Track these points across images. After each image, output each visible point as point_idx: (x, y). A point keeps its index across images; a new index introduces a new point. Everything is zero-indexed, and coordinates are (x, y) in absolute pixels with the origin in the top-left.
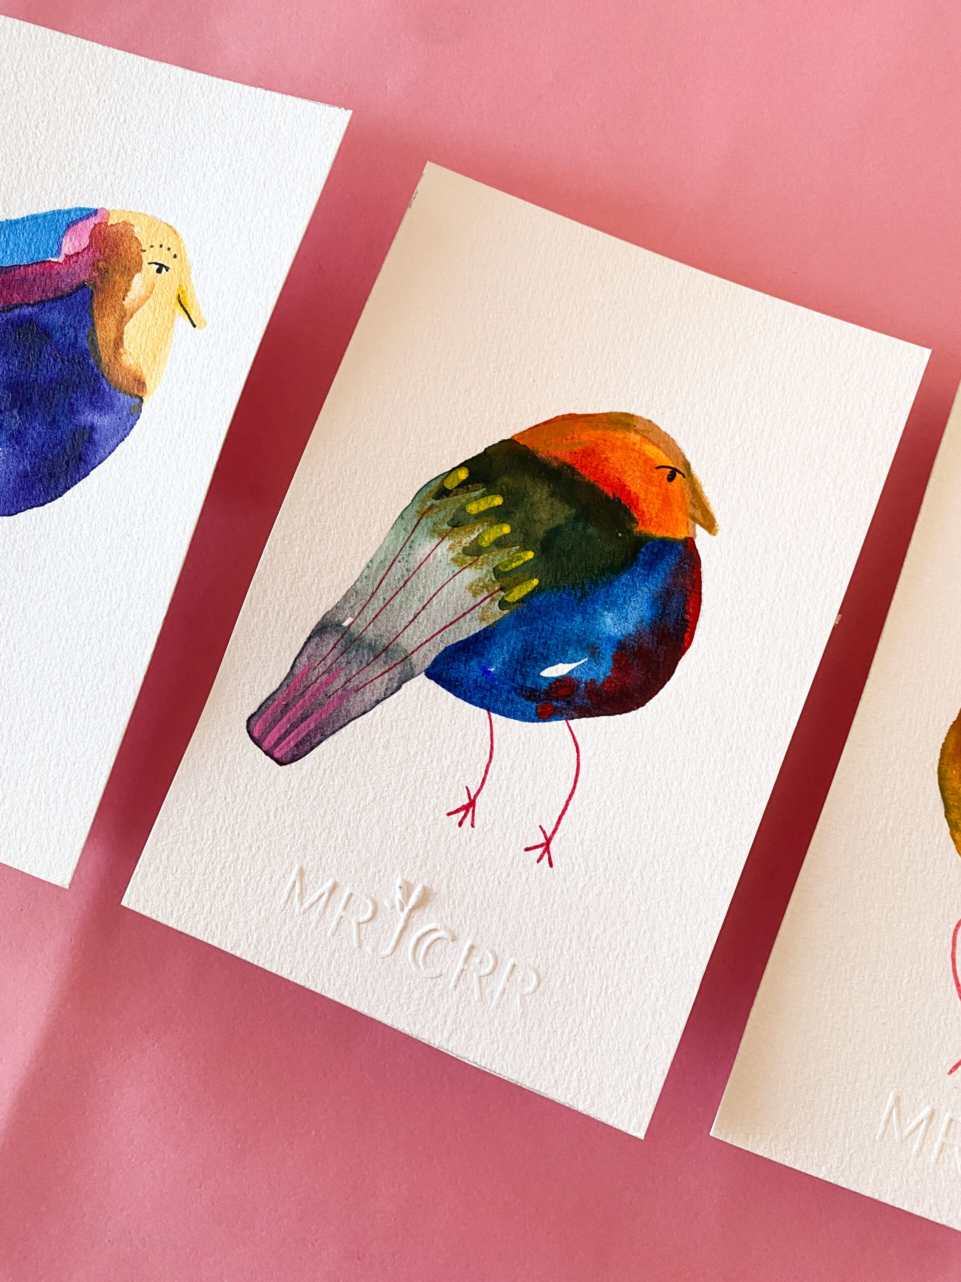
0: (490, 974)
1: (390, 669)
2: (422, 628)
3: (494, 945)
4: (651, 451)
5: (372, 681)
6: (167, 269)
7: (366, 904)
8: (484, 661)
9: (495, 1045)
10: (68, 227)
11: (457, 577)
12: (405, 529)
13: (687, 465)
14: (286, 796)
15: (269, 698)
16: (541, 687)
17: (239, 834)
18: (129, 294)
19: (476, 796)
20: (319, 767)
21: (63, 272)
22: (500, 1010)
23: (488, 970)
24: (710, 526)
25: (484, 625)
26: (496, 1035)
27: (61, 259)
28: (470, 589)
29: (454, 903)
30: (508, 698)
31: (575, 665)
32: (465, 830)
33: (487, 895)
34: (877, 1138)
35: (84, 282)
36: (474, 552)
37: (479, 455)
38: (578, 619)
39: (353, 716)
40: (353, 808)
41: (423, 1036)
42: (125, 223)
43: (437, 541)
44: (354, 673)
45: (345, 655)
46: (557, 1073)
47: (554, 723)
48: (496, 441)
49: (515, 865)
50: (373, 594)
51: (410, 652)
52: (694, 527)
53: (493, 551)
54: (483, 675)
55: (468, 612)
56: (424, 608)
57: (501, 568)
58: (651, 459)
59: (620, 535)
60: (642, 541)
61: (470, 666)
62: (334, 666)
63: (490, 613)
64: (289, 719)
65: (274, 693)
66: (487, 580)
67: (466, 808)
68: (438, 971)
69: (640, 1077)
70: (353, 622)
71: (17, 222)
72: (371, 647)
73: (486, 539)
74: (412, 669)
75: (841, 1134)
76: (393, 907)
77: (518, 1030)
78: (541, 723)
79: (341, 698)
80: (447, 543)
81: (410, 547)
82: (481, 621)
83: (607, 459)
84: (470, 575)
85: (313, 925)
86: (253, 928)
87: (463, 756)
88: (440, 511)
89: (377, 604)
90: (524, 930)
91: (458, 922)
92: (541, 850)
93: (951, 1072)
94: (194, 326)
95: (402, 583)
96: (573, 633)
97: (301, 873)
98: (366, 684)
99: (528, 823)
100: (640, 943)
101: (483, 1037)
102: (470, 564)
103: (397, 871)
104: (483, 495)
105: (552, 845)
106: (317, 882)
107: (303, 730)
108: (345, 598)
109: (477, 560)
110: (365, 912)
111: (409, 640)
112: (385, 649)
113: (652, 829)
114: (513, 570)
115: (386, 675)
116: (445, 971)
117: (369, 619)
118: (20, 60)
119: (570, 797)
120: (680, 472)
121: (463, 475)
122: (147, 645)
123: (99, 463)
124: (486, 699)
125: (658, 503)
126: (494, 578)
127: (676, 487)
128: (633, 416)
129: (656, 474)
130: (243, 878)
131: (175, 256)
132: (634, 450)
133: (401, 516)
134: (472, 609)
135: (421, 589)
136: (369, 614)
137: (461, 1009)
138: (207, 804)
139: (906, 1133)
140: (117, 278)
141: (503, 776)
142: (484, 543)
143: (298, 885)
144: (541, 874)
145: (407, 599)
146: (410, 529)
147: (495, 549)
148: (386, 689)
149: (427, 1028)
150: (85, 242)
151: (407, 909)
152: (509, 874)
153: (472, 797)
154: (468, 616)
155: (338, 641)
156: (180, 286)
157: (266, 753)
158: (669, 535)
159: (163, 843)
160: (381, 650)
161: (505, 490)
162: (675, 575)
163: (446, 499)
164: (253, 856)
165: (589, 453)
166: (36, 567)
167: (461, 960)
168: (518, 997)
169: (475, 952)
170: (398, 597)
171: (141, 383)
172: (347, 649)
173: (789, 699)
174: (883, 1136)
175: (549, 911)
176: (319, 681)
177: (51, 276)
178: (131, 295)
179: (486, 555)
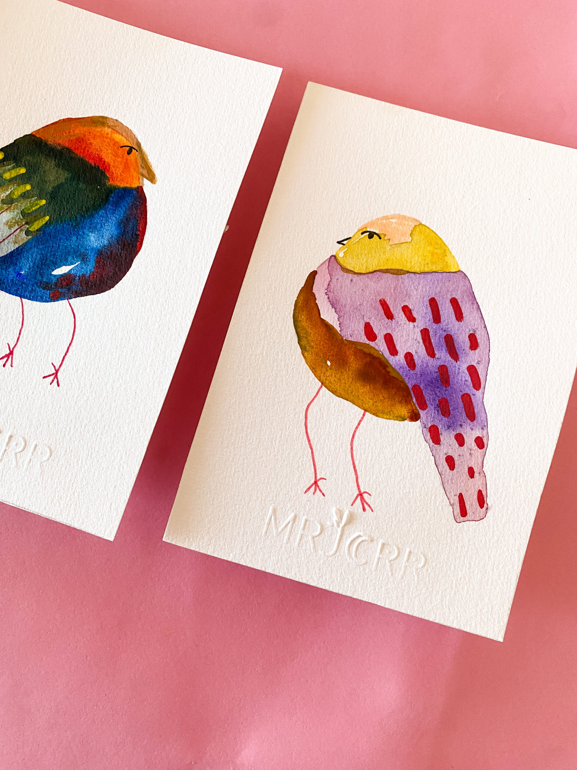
0: (22, 451)
3: (24, 434)
4: (118, 137)
8: (17, 268)
9: (25, 493)
13: (139, 145)
16: (52, 281)
19: (13, 349)
22: (28, 472)
23: (20, 449)
24: (152, 178)
25: (17, 246)
26: (26, 486)
28: (7, 224)
30: (32, 289)
31: (72, 266)
32: (7, 369)
33: (20, 406)
34: (263, 534)
36: (9, 202)
37: (11, 144)
38: (74, 238)
46: (62, 506)
47: (60, 302)
48: (22, 136)
49: (37, 387)
52: (143, 180)
53: (20, 201)
54: (17, 276)
55: (6, 238)
57: (26, 211)
58: (117, 142)
59: (99, 187)
60: (111, 190)
61: (9, 271)
63: (20, 239)
66: (17, 218)
67: (7, 356)
69: (111, 505)
73: (16, 194)
75: (241, 534)
77: (38, 483)
78: (52, 303)
82: (14, 244)
83: (91, 144)
84: (7, 216)
87: (6, 326)
90: (42, 425)
91: (3, 422)
92: (52, 377)
93: (306, 492)
96: (71, 248)
99: (45, 362)
100: (111, 427)
101: (18, 488)
102: (7, 209)
104: (13, 168)
105: (59, 374)
109: (11, 207)
113: (119, 360)
114: (33, 211)
119: (70, 344)
120: (135, 149)
121: (1, 156)
124: (19, 291)
125: (121, 167)
126: (21, 217)
127: (132, 158)
128: (106, 118)
129: (120, 151)
132: (107, 138)
134: (8, 237)
137: (4, 473)
139: (280, 529)
141: (30, 335)
142: (14, 196)
144: (52, 391)
147: (22, 199)
152: (33, 393)
153: (11, 349)
154: (6, 241)
158: (128, 185)
161: (27, 164)
162: (131, 209)
165: (80, 140)
167: (5, 444)
168: (39, 463)
169: (13, 439)
173: (198, 277)
174: (266, 533)
175: (57, 412)
179: (16, 203)
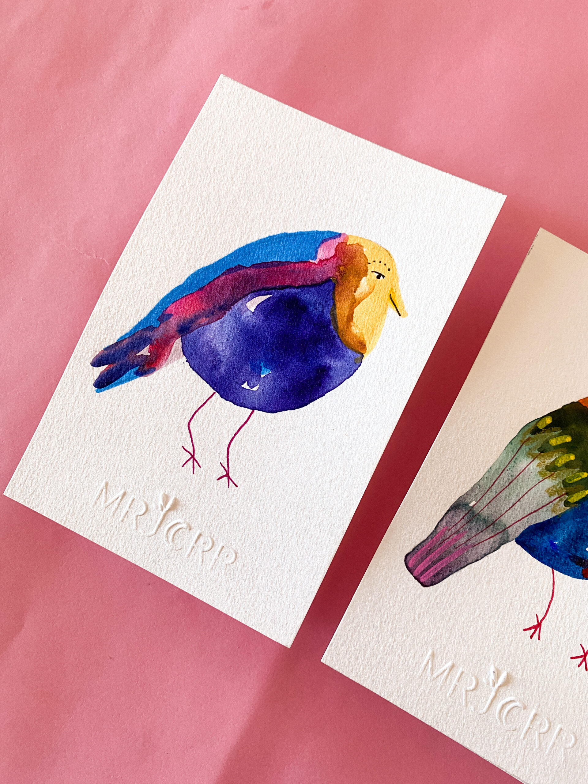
0: (546, 733)
1: (495, 535)
2: (517, 512)
3: (549, 715)
5: (483, 541)
6: (384, 277)
7: (471, 680)
8: (552, 537)
9: (547, 778)
10: (322, 242)
11: (540, 483)
12: (512, 451)
14: (426, 606)
15: (420, 544)
16: (586, 557)
17: (396, 626)
18: (358, 289)
19: (542, 621)
20: (447, 591)
21: (318, 268)
22: (551, 756)
23: (544, 730)
25: (554, 515)
26: (548, 771)
27: (316, 262)
28: (548, 491)
29: (525, 686)
30: (565, 562)
32: (534, 641)
33: (546, 683)
35: (330, 277)
36: (552, 469)
37: (559, 410)
39: (470, 562)
40: (466, 619)
41: (502, 767)
42: (358, 244)
43: (530, 460)
44: (473, 535)
45: (469, 524)
48: (569, 402)
49: (564, 666)
50: (490, 488)
51: (507, 526)
53: (563, 470)
54: (551, 545)
55: (545, 506)
56: (519, 500)
57: (567, 481)
61: (543, 539)
62: (461, 529)
63: (558, 508)
64: (431, 559)
65: (423, 541)
66: (558, 487)
67: (535, 627)
68: (514, 727)
70: (475, 504)
71: (291, 235)
72: (485, 521)
73: (560, 462)
74: (508, 537)
76: (488, 684)
77: (561, 770)
78: (584, 580)
79: (463, 550)
80: (536, 462)
81: (515, 462)
82: (552, 512)
84: (549, 483)
85: (438, 688)
86: (402, 686)
87: (535, 595)
88: (534, 441)
89: (491, 495)
90: (568, 708)
91: (528, 698)
92: (581, 659)
94: (400, 315)
95: (508, 484)
97: (433, 655)
98: (479, 543)
99: (573, 642)
101: (540, 772)
102: (549, 477)
103: (492, 661)
104: (560, 435)
106: (442, 662)
107: (438, 567)
108: (473, 489)
109: (553, 474)
110: (470, 685)
111: (508, 519)
112: (493, 523)
114: (574, 483)
115: (492, 539)
116: (518, 727)
117: (485, 503)
118: (301, 136)
121: (549, 421)
122: (353, 504)
123: (332, 390)
124: (551, 561)
126: (562, 486)
130: (397, 654)
131: (389, 270)
133: (511, 443)
134: (547, 504)
135: (519, 489)
136: (486, 500)
137: (526, 752)
138: (377, 605)
140: (351, 277)
141: (559, 610)
142: (558, 464)
143: (430, 662)
144: (580, 674)
145: (510, 493)
146: (515, 451)
147: (565, 468)
148: (491, 548)
149: (505, 761)
150: (332, 253)
151: (496, 686)
152: (560, 672)
153: (539, 621)
154: (545, 509)
155: (466, 515)
156: (392, 289)
157: (416, 578)
159: (350, 626)
160: (490, 523)
161: (573, 433)
163: (538, 435)
164: (404, 641)
166: (286, 446)
167: (529, 722)
168: (562, 749)
169: (537, 717)
170: (504, 492)
171: (363, 346)
172: (470, 520)
175: (584, 698)
176: (451, 538)
177: (310, 271)
178: (359, 290)
179: (559, 472)
